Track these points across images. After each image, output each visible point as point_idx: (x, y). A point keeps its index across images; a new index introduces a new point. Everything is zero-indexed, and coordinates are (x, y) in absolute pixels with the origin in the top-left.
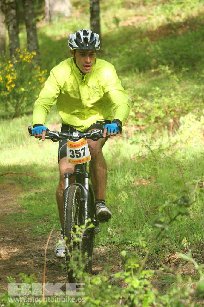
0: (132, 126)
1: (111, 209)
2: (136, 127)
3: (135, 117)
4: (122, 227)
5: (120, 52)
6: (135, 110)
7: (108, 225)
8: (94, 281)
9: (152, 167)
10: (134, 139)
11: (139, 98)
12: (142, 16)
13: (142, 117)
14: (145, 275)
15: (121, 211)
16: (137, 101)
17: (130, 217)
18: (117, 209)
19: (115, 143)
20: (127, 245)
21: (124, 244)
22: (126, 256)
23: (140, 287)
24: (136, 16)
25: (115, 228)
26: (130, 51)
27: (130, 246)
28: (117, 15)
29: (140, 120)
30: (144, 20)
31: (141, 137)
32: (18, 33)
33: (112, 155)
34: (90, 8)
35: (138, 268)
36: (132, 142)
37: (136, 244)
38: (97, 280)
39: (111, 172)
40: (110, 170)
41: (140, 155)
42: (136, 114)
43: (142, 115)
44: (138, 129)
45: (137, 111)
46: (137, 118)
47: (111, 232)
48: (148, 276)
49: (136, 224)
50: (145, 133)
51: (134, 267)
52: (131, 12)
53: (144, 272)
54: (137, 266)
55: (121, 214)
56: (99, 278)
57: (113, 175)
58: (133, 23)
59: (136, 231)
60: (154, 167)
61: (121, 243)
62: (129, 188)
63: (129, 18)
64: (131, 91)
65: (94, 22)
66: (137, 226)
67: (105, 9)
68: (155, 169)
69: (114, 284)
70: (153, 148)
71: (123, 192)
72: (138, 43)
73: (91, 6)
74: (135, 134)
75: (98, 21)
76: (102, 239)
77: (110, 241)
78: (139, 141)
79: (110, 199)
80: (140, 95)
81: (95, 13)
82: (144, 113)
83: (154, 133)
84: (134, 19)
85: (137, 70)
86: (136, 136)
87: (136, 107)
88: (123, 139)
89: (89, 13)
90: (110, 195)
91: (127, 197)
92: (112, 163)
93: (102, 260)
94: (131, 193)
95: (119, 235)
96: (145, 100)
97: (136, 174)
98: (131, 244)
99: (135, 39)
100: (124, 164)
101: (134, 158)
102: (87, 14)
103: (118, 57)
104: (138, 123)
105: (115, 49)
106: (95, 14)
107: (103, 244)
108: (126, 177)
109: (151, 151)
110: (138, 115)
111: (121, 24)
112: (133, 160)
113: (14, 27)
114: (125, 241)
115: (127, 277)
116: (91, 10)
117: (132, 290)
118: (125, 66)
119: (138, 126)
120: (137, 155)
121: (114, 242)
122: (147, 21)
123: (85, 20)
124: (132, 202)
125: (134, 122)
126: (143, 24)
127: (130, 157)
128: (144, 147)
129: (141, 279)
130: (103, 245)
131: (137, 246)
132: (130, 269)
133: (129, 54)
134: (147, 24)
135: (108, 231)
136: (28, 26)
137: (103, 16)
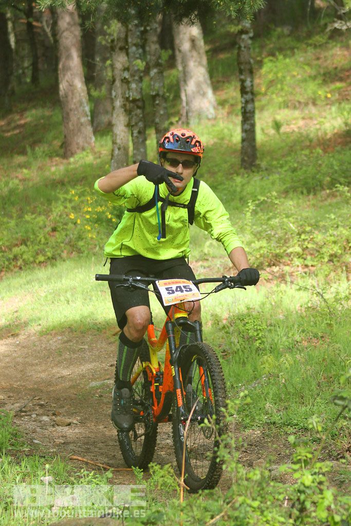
0: (298, 266)
1: (270, 378)
2: (303, 268)
3: (303, 254)
4: (285, 402)
5: (282, 167)
6: (302, 245)
7: (266, 400)
8: (251, 475)
9: (325, 322)
10: (301, 283)
11: (308, 229)
12: (311, 118)
13: (311, 254)
14: (321, 468)
15: (283, 381)
16: (304, 232)
17: (295, 388)
18: (278, 377)
19: (275, 289)
20: (291, 426)
21: (288, 425)
22: (294, 443)
23: (312, 485)
24: (303, 118)
25: (275, 404)
26: (296, 165)
27: (295, 428)
28: (278, 118)
29: (309, 257)
30: (315, 125)
31: (310, 282)
32: (145, 139)
33: (271, 304)
34: (242, 107)
35: (310, 459)
36: (298, 287)
37: (304, 426)
38: (255, 474)
39: (269, 328)
40: (268, 325)
41: (309, 305)
42: (304, 250)
43: (311, 252)
44: (306, 270)
45: (305, 246)
46: (304, 256)
47: (270, 409)
48: (324, 470)
49: (304, 398)
50: (316, 276)
51: (305, 458)
52: (297, 113)
53: (318, 465)
54: (310, 456)
55: (285, 385)
56: (258, 472)
57: (273, 332)
58: (299, 127)
59: (304, 409)
60: (329, 322)
61: (284, 424)
62: (295, 350)
63: (294, 122)
64: (297, 219)
65: (247, 127)
66: (305, 402)
67: (262, 109)
68: (330, 325)
69: (275, 479)
70: (326, 296)
71: (287, 355)
72: (306, 155)
73: (243, 105)
74: (303, 277)
75: (253, 126)
76: (257, 418)
77: (269, 421)
78: (308, 287)
79: (270, 364)
80: (310, 225)
81: (248, 115)
82: (313, 249)
83: (327, 276)
84: (301, 123)
85: (305, 191)
86: (303, 279)
87: (304, 240)
88: (286, 283)
89: (240, 114)
90: (269, 359)
91: (292, 362)
92: (271, 316)
93: (257, 446)
94: (298, 356)
95: (281, 413)
96: (316, 232)
97: (303, 331)
98: (297, 425)
99: (302, 149)
100: (287, 318)
101: (301, 310)
102: (237, 115)
103: (279, 173)
104: (306, 262)
105: (275, 163)
106: (248, 117)
107: (259, 425)
108: (290, 335)
109: (325, 301)
110: (306, 252)
111: (282, 130)
112: (299, 312)
113: (139, 132)
114: (288, 422)
115: (295, 471)
116: (243, 110)
117: (302, 488)
118: (288, 185)
119: (307, 266)
120: (306, 306)
121: (274, 423)
122: (318, 126)
123: (235, 124)
124: (299, 370)
125: (301, 260)
126: (312, 129)
127: (295, 309)
128: (315, 295)
129: (315, 473)
130: (259, 427)
131: (306, 428)
132: (300, 459)
133: (294, 170)
134: (318, 130)
135: (267, 408)
136: (158, 131)
137: (260, 119)
